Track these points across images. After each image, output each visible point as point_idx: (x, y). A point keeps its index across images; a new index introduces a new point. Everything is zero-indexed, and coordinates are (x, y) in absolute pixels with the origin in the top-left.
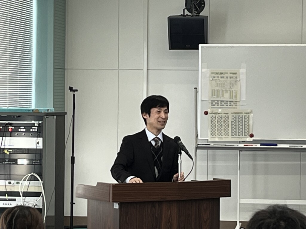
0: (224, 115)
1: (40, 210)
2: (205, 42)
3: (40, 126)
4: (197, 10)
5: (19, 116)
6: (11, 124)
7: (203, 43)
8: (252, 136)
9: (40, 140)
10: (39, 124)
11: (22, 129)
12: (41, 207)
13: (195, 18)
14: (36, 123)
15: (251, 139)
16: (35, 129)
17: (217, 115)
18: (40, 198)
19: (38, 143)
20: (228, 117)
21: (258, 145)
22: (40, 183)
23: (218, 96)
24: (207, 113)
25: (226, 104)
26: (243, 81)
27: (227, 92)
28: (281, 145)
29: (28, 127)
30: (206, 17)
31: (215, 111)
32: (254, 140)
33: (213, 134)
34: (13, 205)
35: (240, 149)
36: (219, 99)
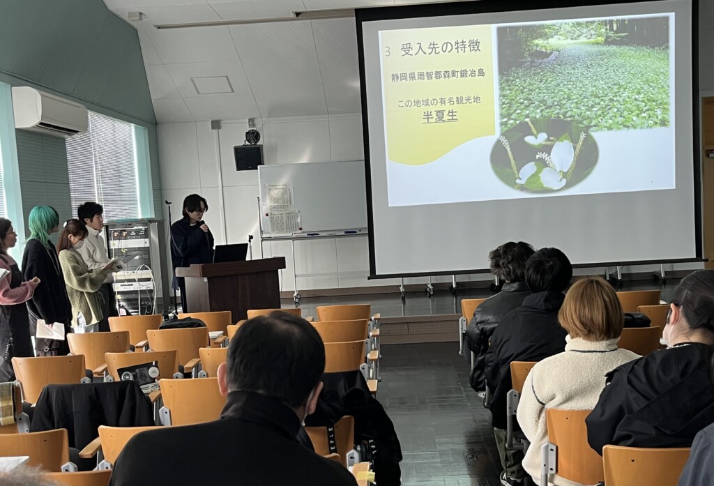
0: (280, 216)
1: (151, 291)
2: (261, 163)
3: (146, 231)
4: (254, 141)
5: (130, 224)
8: (301, 229)
9: (147, 240)
11: (133, 234)
12: (152, 289)
13: (253, 146)
14: (143, 228)
15: (300, 231)
16: (142, 233)
17: (275, 216)
18: (151, 282)
19: (146, 243)
20: (283, 217)
21: (305, 235)
22: (150, 271)
23: (275, 202)
24: (267, 215)
25: (281, 207)
26: (292, 190)
27: (280, 199)
28: (321, 234)
29: (138, 232)
30: (262, 146)
31: (273, 213)
32: (303, 232)
33: (273, 230)
34: (131, 288)
35: (294, 239)
36: (276, 205)
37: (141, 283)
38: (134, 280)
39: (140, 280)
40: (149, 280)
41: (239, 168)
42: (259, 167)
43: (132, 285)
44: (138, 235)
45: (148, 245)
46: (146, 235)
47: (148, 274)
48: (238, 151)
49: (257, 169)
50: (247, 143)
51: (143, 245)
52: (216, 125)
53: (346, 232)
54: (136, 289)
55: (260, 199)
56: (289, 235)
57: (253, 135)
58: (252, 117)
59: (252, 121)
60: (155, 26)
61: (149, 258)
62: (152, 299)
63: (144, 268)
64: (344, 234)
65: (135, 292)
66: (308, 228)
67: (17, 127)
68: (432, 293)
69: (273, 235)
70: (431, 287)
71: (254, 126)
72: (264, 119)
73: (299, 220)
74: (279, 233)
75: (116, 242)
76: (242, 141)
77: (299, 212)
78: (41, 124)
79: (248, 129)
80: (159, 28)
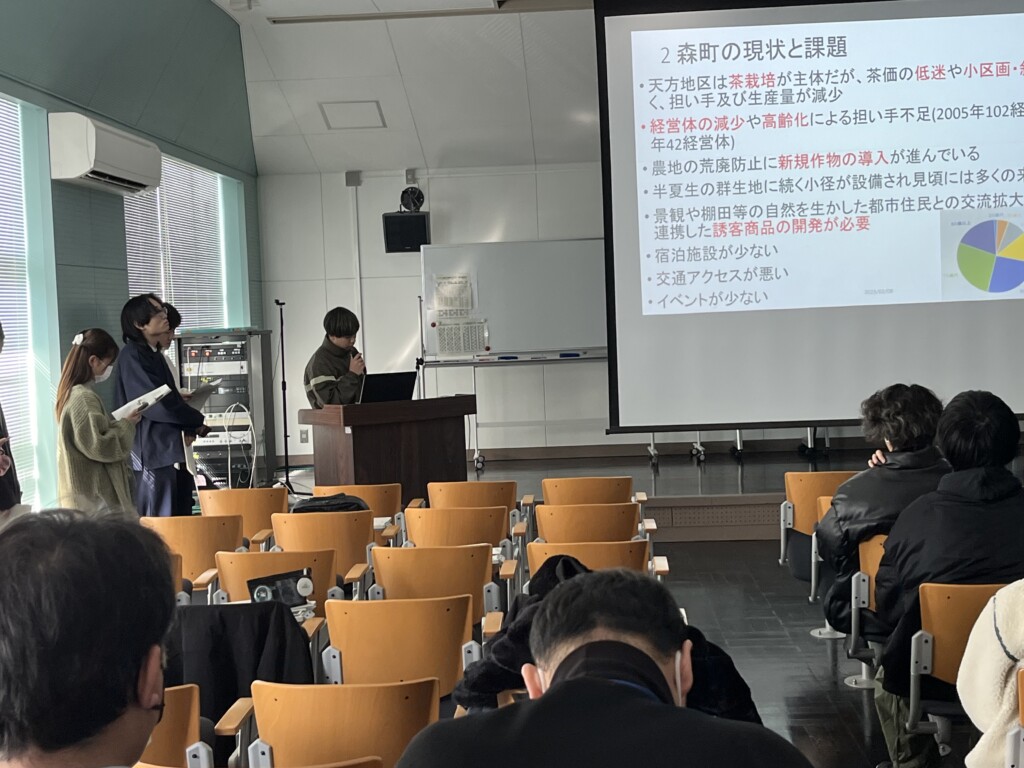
0: (454, 327)
1: (248, 447)
2: (427, 241)
3: (243, 348)
4: (415, 205)
5: (217, 337)
6: (208, 347)
7: (426, 243)
8: (488, 349)
9: (244, 363)
10: (242, 345)
11: (222, 352)
12: (250, 442)
13: (413, 214)
14: (239, 344)
15: (488, 353)
16: (237, 351)
17: (446, 327)
18: (249, 432)
19: (242, 368)
20: (459, 329)
21: (495, 358)
22: (247, 414)
23: (446, 304)
24: (434, 325)
25: (456, 313)
26: (475, 286)
27: (456, 299)
28: (521, 358)
29: (229, 349)
30: (428, 213)
31: (443, 322)
32: (491, 354)
33: (442, 349)
34: (216, 442)
35: (475, 365)
36: (448, 308)
37: (234, 433)
38: (221, 429)
39: (231, 429)
40: (245, 428)
41: (390, 249)
42: (422, 247)
43: (217, 436)
44: (229, 356)
45: (245, 371)
46: (244, 355)
47: (243, 418)
48: (389, 221)
49: (419, 250)
50: (403, 209)
51: (237, 371)
52: (354, 178)
53: (562, 355)
54: (224, 443)
55: (423, 298)
56: (468, 357)
57: (413, 197)
58: (412, 166)
59: (411, 174)
60: (268, 19)
61: (247, 392)
62: (250, 459)
63: (238, 409)
64: (558, 357)
65: (223, 448)
66: (500, 347)
67: (53, 178)
68: (702, 458)
69: (442, 358)
70: (700, 449)
71: (414, 180)
72: (431, 171)
73: (486, 335)
74: (452, 354)
75: (194, 365)
76: (395, 206)
77: (486, 321)
78: (93, 172)
79: (406, 186)
80: (274, 22)
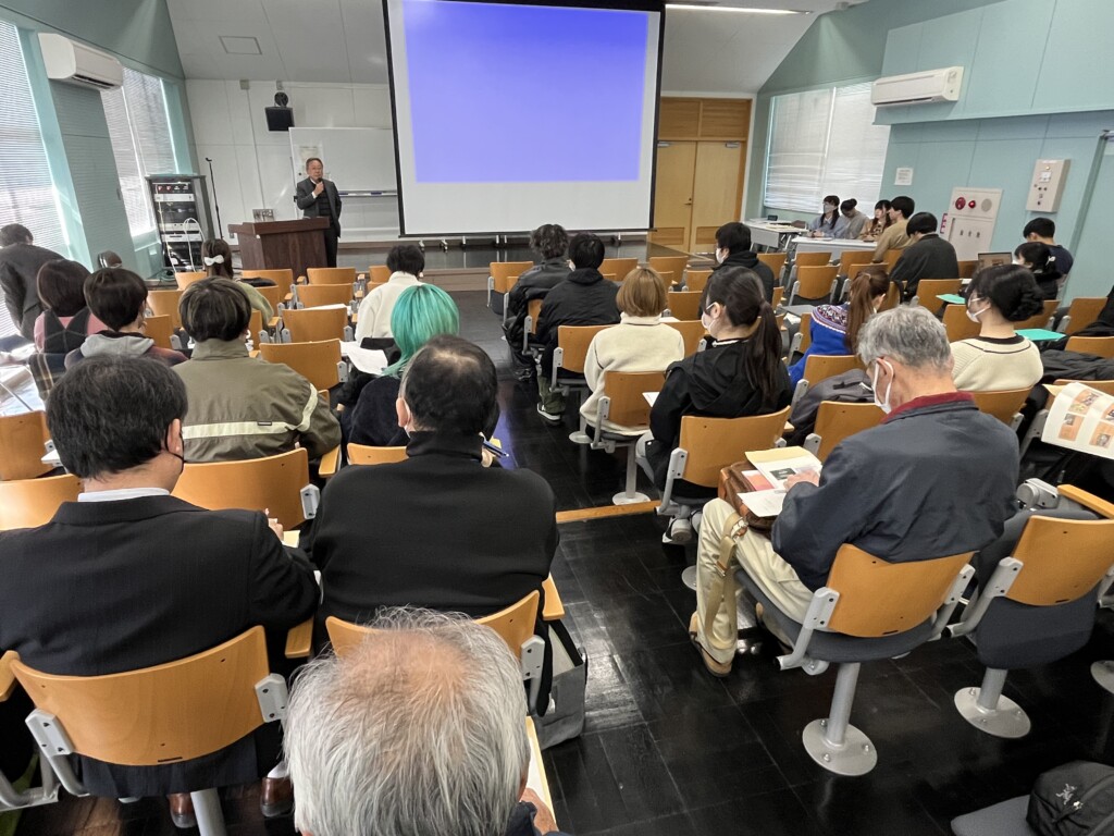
4: (283, 103)
5: (173, 179)
6: (168, 185)
7: (291, 126)
9: (192, 195)
10: (189, 184)
11: (177, 188)
13: (283, 109)
16: (186, 188)
18: (199, 234)
19: (191, 198)
22: (197, 224)
29: (181, 187)
30: (291, 108)
34: (180, 240)
37: (191, 235)
38: (183, 232)
39: (189, 232)
40: (197, 232)
41: (271, 129)
42: (289, 128)
43: (181, 236)
44: (182, 190)
45: (192, 200)
46: (191, 190)
47: (195, 226)
48: (269, 112)
49: (288, 130)
50: (277, 105)
51: (187, 200)
52: (245, 84)
53: (372, 193)
54: (186, 240)
55: (293, 160)
57: (282, 98)
58: (279, 80)
59: (280, 87)
61: (195, 212)
63: (191, 221)
65: (186, 243)
67: (49, 78)
68: (447, 249)
70: (446, 244)
71: (282, 89)
72: (290, 83)
75: (161, 196)
76: (272, 104)
78: (76, 75)
79: (277, 92)
